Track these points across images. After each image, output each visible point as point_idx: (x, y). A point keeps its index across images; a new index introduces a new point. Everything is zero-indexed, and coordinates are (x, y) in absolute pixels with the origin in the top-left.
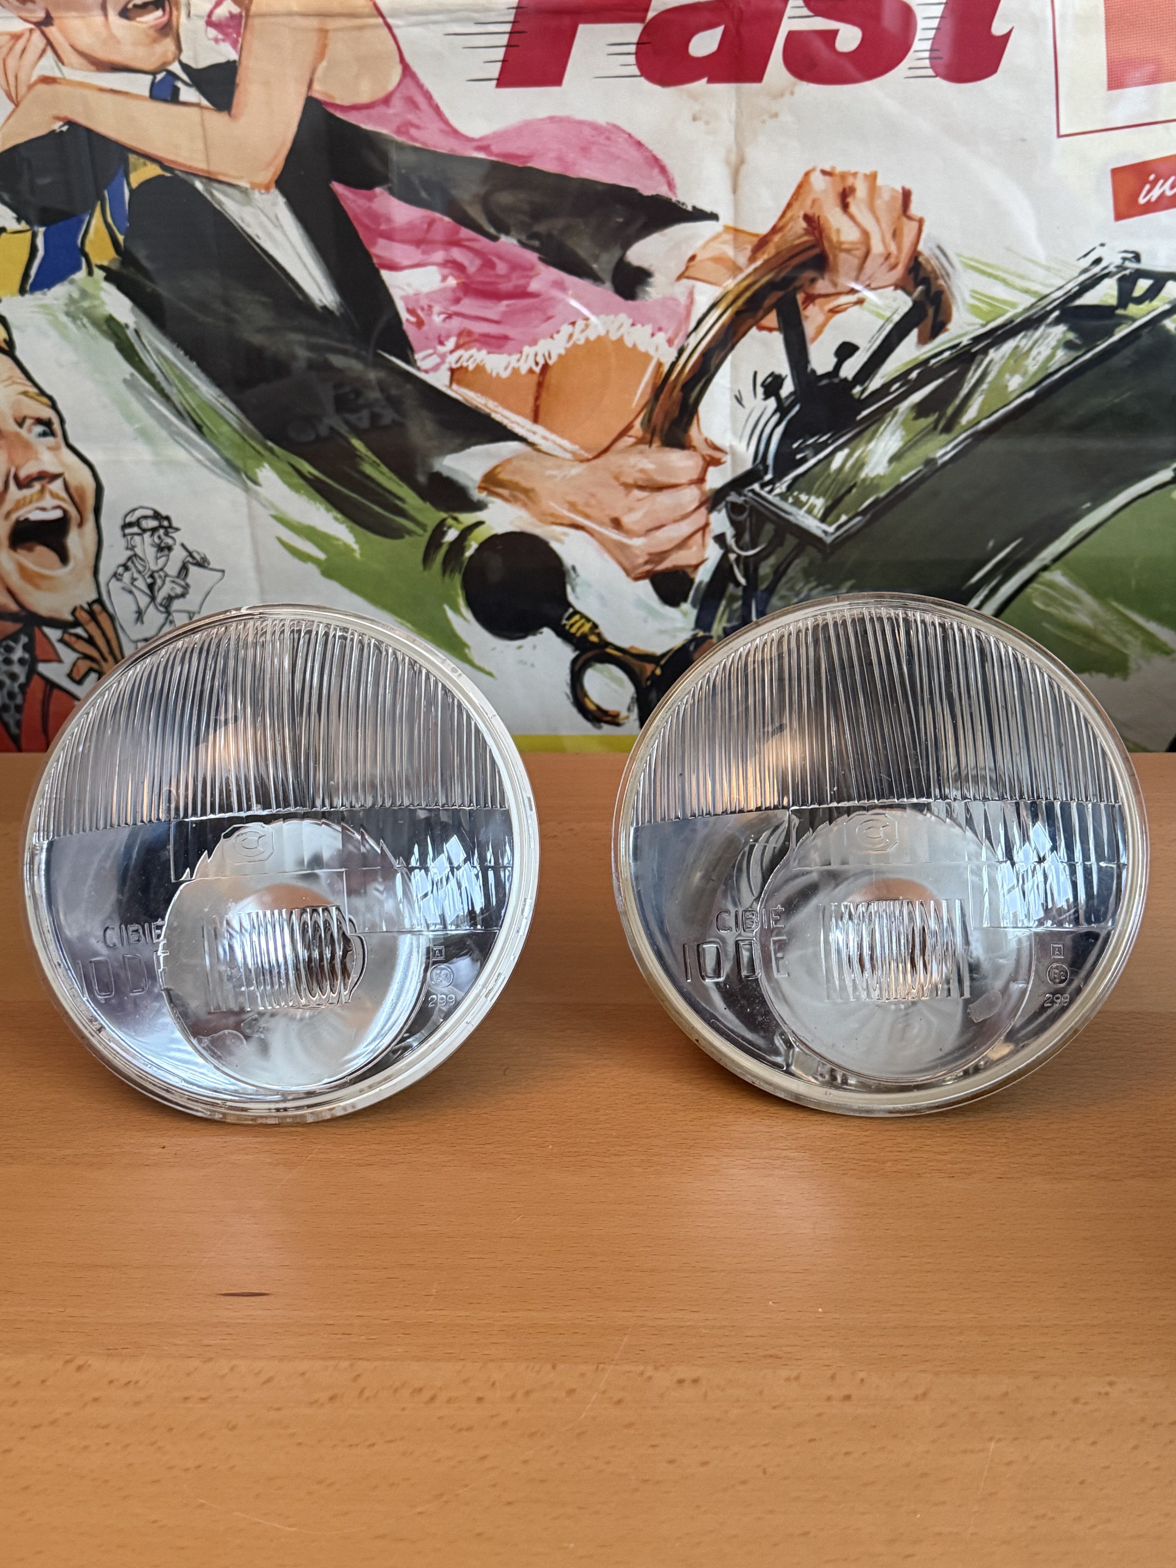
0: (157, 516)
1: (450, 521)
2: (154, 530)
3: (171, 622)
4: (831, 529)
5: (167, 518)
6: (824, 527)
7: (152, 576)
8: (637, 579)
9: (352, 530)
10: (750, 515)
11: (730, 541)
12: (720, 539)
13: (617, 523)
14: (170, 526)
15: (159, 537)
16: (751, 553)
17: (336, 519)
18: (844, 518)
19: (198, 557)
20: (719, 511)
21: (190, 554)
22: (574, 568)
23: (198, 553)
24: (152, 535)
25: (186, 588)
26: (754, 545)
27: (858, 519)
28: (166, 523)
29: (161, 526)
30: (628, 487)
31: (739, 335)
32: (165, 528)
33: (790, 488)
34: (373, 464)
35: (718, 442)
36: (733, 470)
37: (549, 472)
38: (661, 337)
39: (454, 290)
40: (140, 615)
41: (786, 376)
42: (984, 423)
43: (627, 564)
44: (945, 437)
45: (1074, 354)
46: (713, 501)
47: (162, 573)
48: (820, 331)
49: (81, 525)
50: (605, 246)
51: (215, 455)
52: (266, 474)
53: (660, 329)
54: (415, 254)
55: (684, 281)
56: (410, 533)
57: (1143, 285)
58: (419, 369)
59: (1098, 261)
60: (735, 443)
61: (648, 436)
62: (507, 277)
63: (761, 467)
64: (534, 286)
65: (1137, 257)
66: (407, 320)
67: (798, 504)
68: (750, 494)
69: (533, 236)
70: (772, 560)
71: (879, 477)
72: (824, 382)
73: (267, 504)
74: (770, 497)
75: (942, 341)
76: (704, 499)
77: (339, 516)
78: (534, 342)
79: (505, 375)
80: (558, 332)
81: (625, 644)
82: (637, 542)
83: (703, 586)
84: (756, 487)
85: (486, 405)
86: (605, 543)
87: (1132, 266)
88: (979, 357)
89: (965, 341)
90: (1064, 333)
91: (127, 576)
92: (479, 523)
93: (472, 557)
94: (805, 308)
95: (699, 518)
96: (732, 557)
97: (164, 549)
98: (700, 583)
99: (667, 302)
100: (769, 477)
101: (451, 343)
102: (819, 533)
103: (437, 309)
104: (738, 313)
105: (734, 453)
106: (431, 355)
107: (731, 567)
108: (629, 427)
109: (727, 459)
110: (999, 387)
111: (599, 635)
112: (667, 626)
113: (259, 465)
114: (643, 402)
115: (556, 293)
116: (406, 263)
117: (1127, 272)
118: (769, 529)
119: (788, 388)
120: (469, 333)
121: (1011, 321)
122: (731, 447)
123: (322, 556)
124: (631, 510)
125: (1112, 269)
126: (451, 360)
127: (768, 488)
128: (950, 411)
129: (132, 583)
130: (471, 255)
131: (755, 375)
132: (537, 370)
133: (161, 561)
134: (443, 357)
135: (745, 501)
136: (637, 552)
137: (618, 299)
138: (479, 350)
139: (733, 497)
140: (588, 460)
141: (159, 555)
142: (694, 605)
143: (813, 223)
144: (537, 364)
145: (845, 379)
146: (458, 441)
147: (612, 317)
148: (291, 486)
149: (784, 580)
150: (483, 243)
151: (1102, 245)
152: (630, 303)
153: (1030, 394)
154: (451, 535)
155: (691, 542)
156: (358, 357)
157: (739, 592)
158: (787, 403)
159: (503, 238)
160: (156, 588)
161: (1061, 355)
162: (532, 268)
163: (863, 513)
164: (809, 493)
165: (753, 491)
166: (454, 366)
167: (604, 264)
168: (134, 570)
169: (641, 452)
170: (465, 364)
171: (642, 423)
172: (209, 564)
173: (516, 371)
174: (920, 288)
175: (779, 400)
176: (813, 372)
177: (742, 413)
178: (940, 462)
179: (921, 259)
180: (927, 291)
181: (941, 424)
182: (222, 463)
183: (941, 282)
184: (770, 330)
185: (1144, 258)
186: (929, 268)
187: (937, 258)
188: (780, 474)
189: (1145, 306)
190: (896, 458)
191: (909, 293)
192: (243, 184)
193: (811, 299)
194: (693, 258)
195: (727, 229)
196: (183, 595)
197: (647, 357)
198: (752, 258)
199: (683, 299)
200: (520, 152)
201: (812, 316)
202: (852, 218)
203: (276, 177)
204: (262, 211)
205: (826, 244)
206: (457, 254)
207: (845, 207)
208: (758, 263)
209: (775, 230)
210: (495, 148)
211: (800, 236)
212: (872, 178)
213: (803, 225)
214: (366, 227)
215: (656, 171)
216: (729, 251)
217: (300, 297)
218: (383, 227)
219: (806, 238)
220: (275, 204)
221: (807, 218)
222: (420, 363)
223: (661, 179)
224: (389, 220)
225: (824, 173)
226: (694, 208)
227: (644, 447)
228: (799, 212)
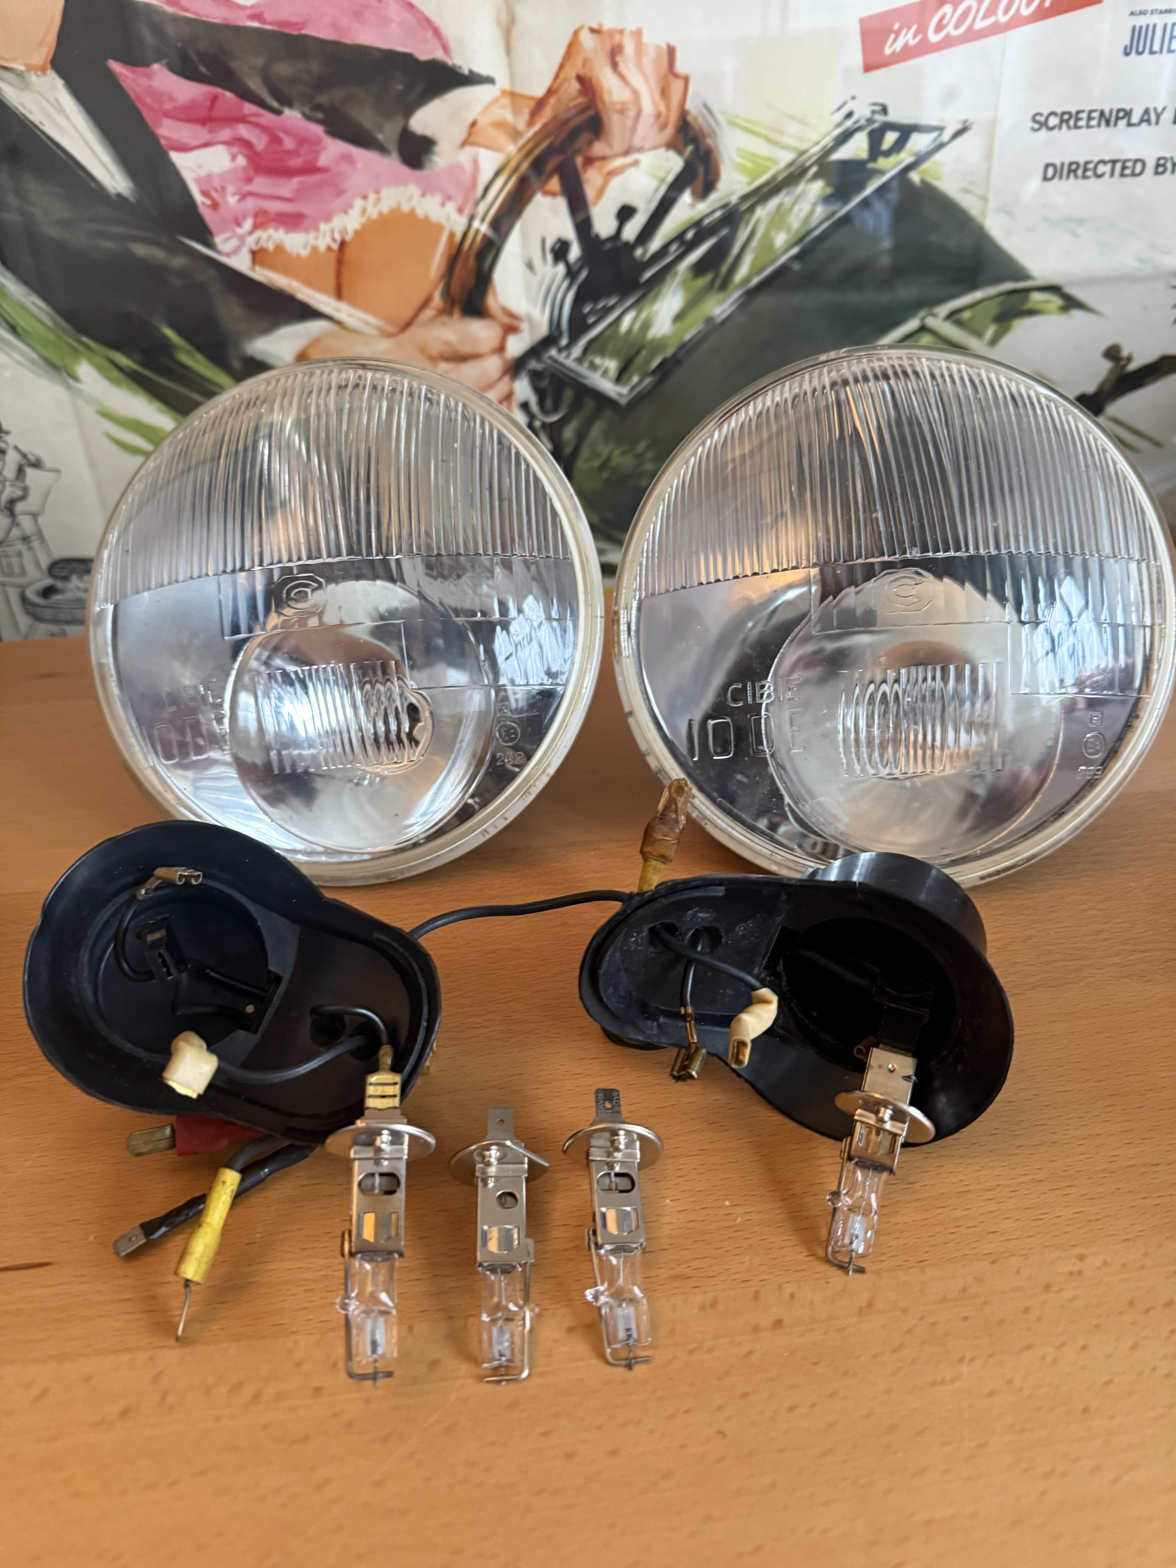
3: (18, 525)
4: (625, 390)
6: (619, 389)
11: (534, 407)
12: (525, 406)
14: (2, 430)
16: (554, 418)
17: (160, 411)
19: (32, 458)
20: (522, 379)
21: (24, 456)
23: (33, 455)
25: (25, 490)
26: (556, 408)
27: (648, 380)
30: (434, 359)
31: (526, 199)
33: (585, 351)
34: (188, 353)
36: (531, 337)
37: (358, 349)
38: (451, 207)
39: (245, 169)
41: (573, 241)
42: (755, 281)
44: (720, 296)
45: (831, 208)
46: (515, 368)
48: (601, 192)
50: (386, 114)
51: (34, 355)
52: (85, 370)
53: (449, 198)
54: (202, 134)
55: (470, 150)
57: (891, 138)
58: (219, 252)
59: (849, 115)
60: (530, 311)
62: (294, 153)
63: (556, 333)
64: (323, 160)
65: (884, 110)
66: (203, 204)
67: (593, 367)
68: (549, 361)
69: (317, 108)
70: (574, 425)
71: (664, 338)
72: (608, 246)
73: (92, 401)
74: (568, 363)
75: (715, 199)
76: (506, 367)
77: (163, 407)
78: (328, 218)
79: (304, 253)
80: (351, 207)
84: (553, 352)
87: (880, 118)
88: (747, 216)
89: (734, 199)
90: (823, 188)
95: (503, 386)
96: (537, 424)
99: (455, 169)
100: (564, 341)
101: (248, 224)
102: (614, 396)
103: (230, 189)
105: (531, 321)
106: (229, 238)
108: (429, 301)
109: (525, 326)
110: (767, 242)
113: (78, 362)
114: (440, 273)
115: (344, 167)
116: (194, 143)
117: (876, 125)
118: (568, 394)
119: (575, 253)
120: (265, 213)
121: (774, 178)
122: (528, 315)
123: (150, 448)
125: (862, 122)
126: (251, 241)
127: (565, 353)
128: (724, 269)
130: (257, 131)
131: (543, 242)
132: (335, 246)
134: (242, 239)
135: (545, 369)
137: (405, 170)
138: (276, 229)
139: (533, 365)
140: (394, 335)
143: (587, 85)
144: (334, 240)
145: (626, 243)
146: (267, 323)
147: (402, 189)
148: (112, 380)
149: (587, 443)
150: (267, 117)
151: (853, 98)
152: (418, 174)
153: (795, 251)
156: (159, 245)
158: (575, 268)
159: (287, 112)
161: (820, 211)
162: (318, 142)
163: (653, 373)
164: (603, 356)
165: (551, 358)
166: (255, 248)
167: (388, 133)
169: (444, 324)
170: (265, 245)
172: (43, 464)
173: (314, 249)
174: (690, 148)
175: (568, 266)
176: (597, 236)
177: (535, 280)
178: (719, 319)
179: (689, 118)
180: (696, 151)
181: (718, 282)
182: (41, 362)
183: (709, 141)
184: (553, 194)
185: (891, 110)
186: (696, 127)
187: (704, 117)
188: (574, 337)
189: (893, 159)
190: (679, 317)
191: (680, 152)
192: (21, 67)
193: (589, 161)
194: (474, 124)
195: (504, 93)
196: (23, 498)
197: (439, 228)
198: (531, 123)
199: (468, 166)
200: (294, 19)
201: (592, 179)
202: (622, 78)
203: (50, 57)
204: (41, 95)
205: (600, 105)
206: (243, 131)
207: (615, 66)
208: (537, 127)
209: (550, 92)
210: (268, 16)
211: (574, 99)
212: (638, 34)
213: (575, 86)
214: (149, 107)
215: (430, 34)
216: (508, 116)
217: (93, 185)
218: (167, 106)
219: (580, 100)
220: (53, 87)
221: (580, 79)
222: (221, 247)
223: (435, 42)
224: (172, 98)
225: (593, 30)
226: (471, 71)
227: (445, 318)
228: (571, 73)
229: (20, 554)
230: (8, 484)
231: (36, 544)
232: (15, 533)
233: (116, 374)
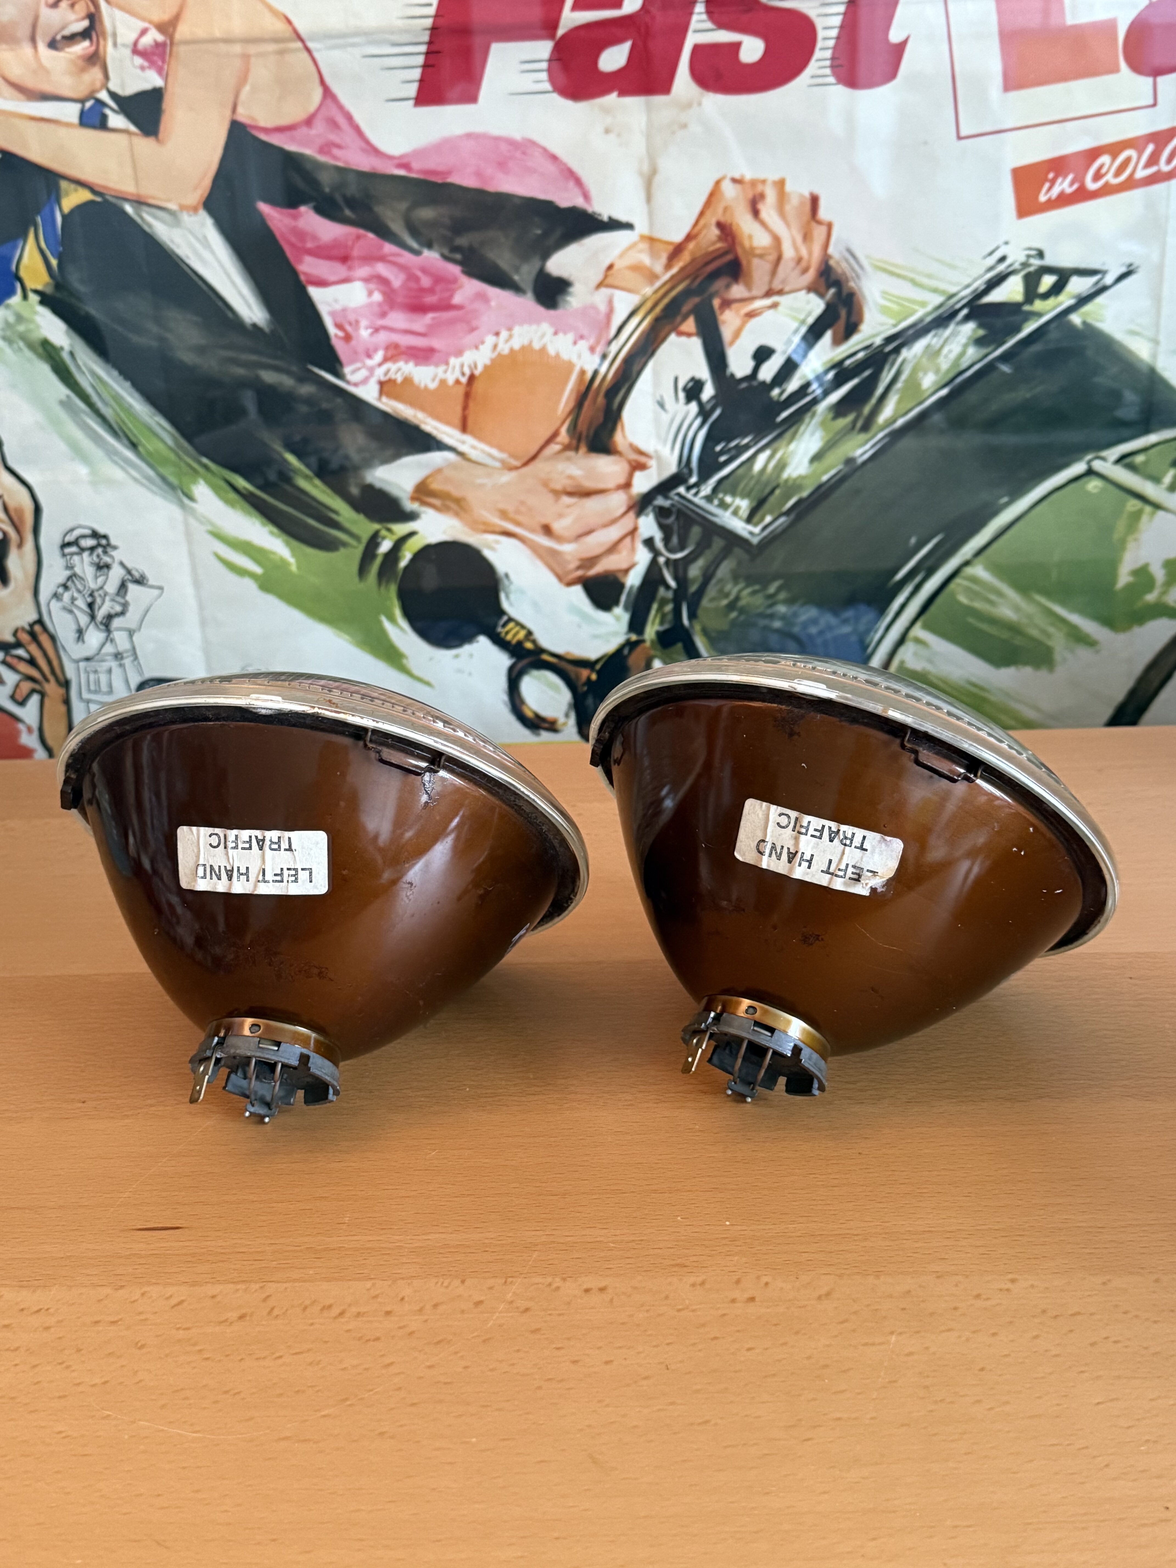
0: (95, 535)
1: (384, 533)
2: (92, 549)
3: (112, 641)
4: (757, 530)
5: (105, 537)
6: (750, 528)
7: (91, 595)
8: (569, 584)
9: (288, 544)
10: (677, 518)
11: (659, 544)
12: (649, 543)
13: (547, 530)
14: (109, 545)
15: (98, 556)
16: (679, 555)
17: (272, 533)
18: (768, 519)
19: (136, 575)
20: (647, 515)
21: (129, 572)
22: (507, 575)
23: (137, 570)
24: (91, 554)
25: (125, 605)
26: (682, 548)
27: (782, 520)
28: (104, 542)
29: (99, 545)
30: (557, 494)
31: (659, 340)
32: (104, 547)
33: (715, 490)
34: (306, 477)
35: (643, 447)
36: (659, 474)
37: (479, 481)
38: (583, 345)
39: (380, 305)
40: (80, 633)
41: (707, 381)
42: (900, 422)
43: (560, 572)
44: (863, 437)
45: (984, 351)
47: (101, 592)
48: (737, 334)
49: (20, 545)
50: (525, 257)
51: (151, 473)
52: (202, 490)
53: (582, 337)
54: (340, 270)
55: (604, 290)
56: (345, 544)
57: (1048, 281)
58: (348, 382)
59: (1003, 259)
60: (660, 448)
61: (574, 442)
62: (431, 291)
63: (685, 471)
64: (458, 298)
65: (1041, 254)
66: (336, 336)
67: (723, 505)
68: (676, 498)
69: (455, 249)
70: (700, 563)
71: (800, 477)
72: (744, 385)
73: (203, 520)
74: (696, 500)
75: (856, 342)
76: (631, 503)
77: (275, 530)
78: (459, 353)
79: (433, 386)
80: (483, 342)
81: (559, 650)
82: (567, 548)
83: (635, 590)
84: (682, 490)
85: (415, 416)
86: (536, 549)
87: (1036, 263)
88: (892, 357)
89: (878, 341)
90: (974, 331)
91: (67, 596)
92: (412, 534)
93: (407, 568)
94: (722, 313)
95: (628, 523)
96: (661, 560)
97: (102, 568)
98: (631, 587)
99: (587, 310)
100: (693, 480)
101: (379, 356)
102: (745, 534)
103: (364, 323)
104: (657, 320)
105: (659, 458)
106: (359, 369)
107: (660, 570)
108: (556, 434)
109: (653, 463)
110: (913, 386)
111: (534, 642)
112: (602, 630)
113: (195, 482)
114: (568, 409)
115: (478, 305)
116: (332, 278)
117: (1032, 269)
118: (696, 532)
119: (708, 392)
120: (396, 346)
121: (921, 320)
122: (656, 451)
123: (258, 570)
124: (561, 516)
125: (1017, 266)
126: (380, 373)
127: (694, 491)
128: (868, 408)
129: (72, 603)
130: (395, 270)
131: (676, 380)
132: (464, 380)
133: (100, 580)
134: (371, 370)
135: (673, 505)
136: (569, 558)
137: (540, 310)
138: (406, 362)
139: (660, 501)
140: (516, 468)
141: (98, 574)
142: (626, 608)
143: (726, 230)
144: (463, 374)
145: (763, 383)
146: (389, 453)
147: (534, 327)
148: (227, 502)
149: (713, 581)
150: (407, 257)
151: (1006, 243)
152: (552, 313)
153: (944, 392)
154: (385, 546)
155: (621, 546)
156: (288, 372)
157: (670, 595)
158: (708, 407)
159: (427, 253)
160: (96, 607)
161: (972, 352)
162: (455, 281)
163: (788, 513)
164: (734, 494)
165: (679, 495)
166: (383, 379)
167: (525, 274)
168: (73, 589)
169: (569, 459)
170: (393, 377)
171: (568, 430)
172: (148, 580)
173: (443, 382)
174: (832, 291)
175: (701, 405)
176: (732, 375)
177: (665, 417)
178: (860, 461)
179: (832, 263)
180: (839, 294)
181: (859, 424)
182: (158, 480)
183: (852, 284)
184: (689, 335)
185: (1047, 255)
186: (839, 271)
187: (847, 261)
188: (704, 477)
189: (1051, 301)
190: (817, 458)
191: (821, 295)
192: (172, 206)
193: (727, 304)
194: (610, 267)
195: (643, 238)
196: (122, 613)
197: (570, 366)
198: (668, 266)
199: (603, 308)
200: (440, 168)
201: (729, 321)
202: (763, 224)
203: (204, 199)
204: (191, 232)
205: (739, 251)
206: (382, 269)
207: (756, 213)
208: (674, 270)
209: (689, 238)
210: (415, 165)
211: (714, 243)
212: (780, 184)
213: (715, 232)
214: (293, 245)
215: (571, 184)
216: (646, 259)
217: (230, 315)
218: (309, 245)
219: (719, 245)
220: (203, 225)
221: (720, 225)
222: (349, 377)
223: (576, 191)
224: (315, 238)
225: (735, 181)
226: (610, 218)
227: (571, 454)
228: (711, 219)
229: (110, 671)
230: (107, 598)
231: (127, 662)
232: (109, 649)
233: (233, 495)
